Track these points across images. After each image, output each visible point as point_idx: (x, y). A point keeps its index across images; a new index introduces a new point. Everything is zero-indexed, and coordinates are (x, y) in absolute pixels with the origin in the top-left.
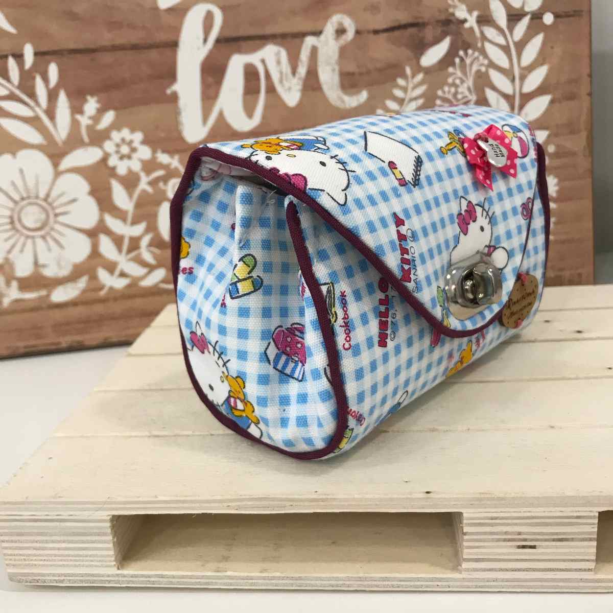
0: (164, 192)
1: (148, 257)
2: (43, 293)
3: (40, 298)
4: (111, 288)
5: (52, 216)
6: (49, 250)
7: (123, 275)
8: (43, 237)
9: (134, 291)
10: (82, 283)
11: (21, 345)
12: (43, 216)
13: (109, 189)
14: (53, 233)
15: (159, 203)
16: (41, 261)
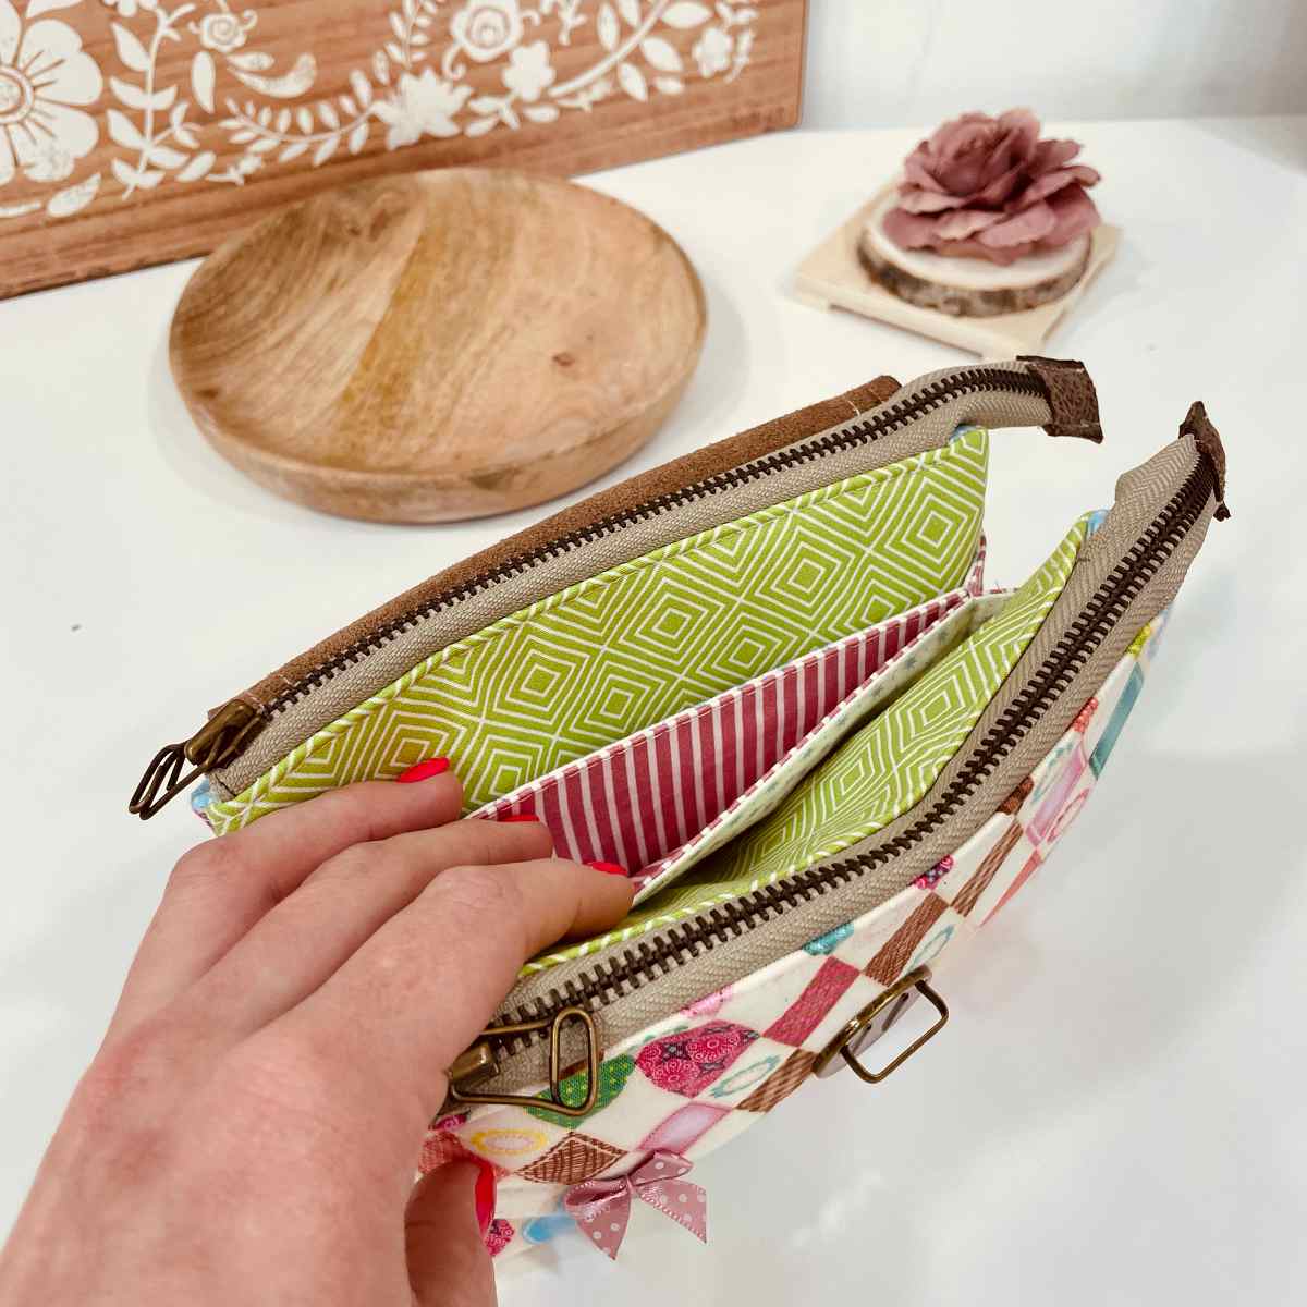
0: (197, 37)
1: (185, 138)
2: (36, 205)
3: (33, 213)
4: (136, 189)
5: (28, 90)
6: (34, 141)
7: (151, 167)
8: (21, 123)
9: (170, 190)
10: (93, 184)
11: (15, 281)
12: (16, 91)
13: (113, 41)
14: (33, 115)
15: (191, 56)
16: (24, 159)
